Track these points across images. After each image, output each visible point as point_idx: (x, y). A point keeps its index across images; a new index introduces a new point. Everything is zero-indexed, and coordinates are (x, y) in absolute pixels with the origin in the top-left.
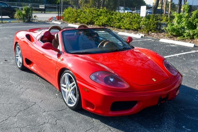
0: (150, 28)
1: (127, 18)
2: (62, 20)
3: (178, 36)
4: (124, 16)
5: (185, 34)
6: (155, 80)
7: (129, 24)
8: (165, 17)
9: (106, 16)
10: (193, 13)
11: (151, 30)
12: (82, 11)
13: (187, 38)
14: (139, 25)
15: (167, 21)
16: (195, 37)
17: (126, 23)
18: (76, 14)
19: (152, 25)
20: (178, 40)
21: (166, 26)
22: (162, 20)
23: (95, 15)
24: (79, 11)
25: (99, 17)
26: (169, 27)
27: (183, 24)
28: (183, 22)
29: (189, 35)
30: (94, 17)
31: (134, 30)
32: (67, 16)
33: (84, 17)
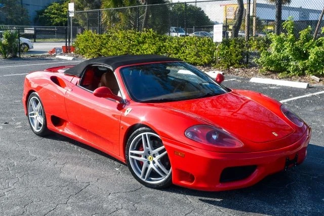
0: (230, 61)
1: (191, 45)
2: (72, 53)
3: (279, 72)
4: (185, 42)
5: (291, 69)
6: (276, 135)
7: (195, 55)
8: (256, 42)
9: (154, 44)
10: (300, 34)
11: (232, 64)
12: (110, 36)
13: (295, 75)
14: (212, 57)
15: (259, 48)
16: (306, 72)
17: (190, 54)
18: (98, 43)
19: (234, 55)
20: (280, 79)
21: (258, 55)
22: (249, 47)
23: (134, 42)
24: (104, 36)
25: (141, 45)
26: (263, 58)
27: (287, 52)
28: (286, 49)
29: (297, 69)
30: (133, 45)
31: (203, 65)
32: (82, 46)
33: (113, 47)
